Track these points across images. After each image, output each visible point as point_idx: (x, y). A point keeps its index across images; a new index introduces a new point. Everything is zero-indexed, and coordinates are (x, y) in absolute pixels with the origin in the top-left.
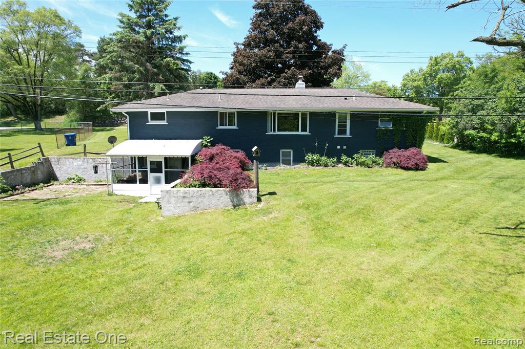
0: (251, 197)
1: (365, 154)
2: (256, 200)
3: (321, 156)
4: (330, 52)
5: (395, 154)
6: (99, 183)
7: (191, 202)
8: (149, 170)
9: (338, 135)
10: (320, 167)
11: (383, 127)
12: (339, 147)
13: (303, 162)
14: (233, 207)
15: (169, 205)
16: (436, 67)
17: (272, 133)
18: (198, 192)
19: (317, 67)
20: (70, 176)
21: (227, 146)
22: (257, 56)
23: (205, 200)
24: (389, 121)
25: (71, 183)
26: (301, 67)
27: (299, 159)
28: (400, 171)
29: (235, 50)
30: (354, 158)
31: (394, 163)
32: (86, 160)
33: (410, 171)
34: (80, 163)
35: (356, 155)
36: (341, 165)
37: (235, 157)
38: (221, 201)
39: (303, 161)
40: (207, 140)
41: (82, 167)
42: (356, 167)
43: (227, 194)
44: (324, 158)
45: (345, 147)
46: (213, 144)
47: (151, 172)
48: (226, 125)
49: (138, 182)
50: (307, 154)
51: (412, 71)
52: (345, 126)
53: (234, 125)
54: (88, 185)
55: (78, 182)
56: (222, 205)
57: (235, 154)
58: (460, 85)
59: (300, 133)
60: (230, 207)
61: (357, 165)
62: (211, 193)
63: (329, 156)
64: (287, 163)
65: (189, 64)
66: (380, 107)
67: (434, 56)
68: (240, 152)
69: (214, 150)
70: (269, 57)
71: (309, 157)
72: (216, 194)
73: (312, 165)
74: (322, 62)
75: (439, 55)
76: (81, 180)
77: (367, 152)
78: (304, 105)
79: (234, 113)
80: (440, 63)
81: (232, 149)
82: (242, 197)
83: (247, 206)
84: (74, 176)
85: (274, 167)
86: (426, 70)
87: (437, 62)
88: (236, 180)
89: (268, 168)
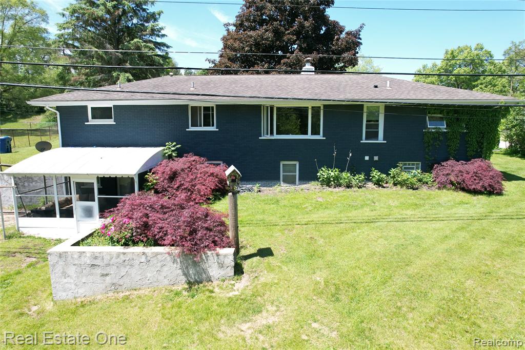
0: (221, 265)
1: (405, 168)
2: (232, 272)
3: (342, 171)
4: (344, 33)
5: (453, 168)
7: (107, 275)
8: (74, 196)
9: (366, 139)
10: (341, 189)
11: (434, 129)
12: (367, 158)
13: (314, 180)
14: (186, 286)
15: (65, 281)
16: (453, 62)
17: (269, 137)
18: (118, 255)
19: (327, 52)
21: (200, 155)
22: (251, 38)
23: (133, 271)
24: (441, 119)
26: (307, 51)
27: (308, 176)
28: (462, 196)
29: (225, 33)
30: (390, 174)
31: (452, 183)
33: (480, 197)
35: (393, 170)
36: (370, 185)
37: (212, 174)
38: (164, 274)
39: (316, 179)
40: (170, 147)
42: (394, 188)
43: (174, 261)
44: (346, 175)
45: (376, 158)
46: (180, 153)
47: (78, 200)
48: (201, 126)
49: (58, 215)
50: (320, 168)
51: (424, 67)
52: (377, 126)
53: (213, 125)
56: (166, 282)
57: (212, 169)
58: (479, 82)
59: (309, 136)
60: (182, 285)
61: (395, 184)
62: (143, 259)
63: (354, 171)
64: (290, 181)
65: (165, 48)
66: (430, 98)
67: (450, 49)
68: (222, 164)
69: (179, 164)
70: (267, 39)
71: (324, 173)
72: (154, 261)
73: (329, 185)
74: (333, 45)
75: (456, 48)
77: (409, 164)
78: (316, 95)
79: (213, 107)
80: (457, 56)
81: (209, 160)
82: (204, 267)
83: (215, 283)
85: (271, 186)
86: (441, 65)
87: (454, 56)
88: (193, 232)
89: (262, 188)
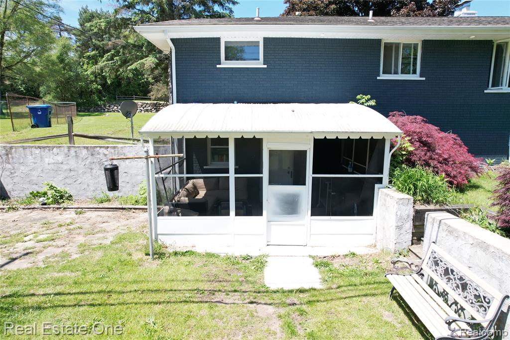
6: (106, 205)
8: (265, 175)
20: (35, 189)
25: (37, 205)
32: (72, 151)
34: (60, 158)
41: (65, 167)
47: (271, 182)
48: (396, 73)
49: (232, 212)
53: (414, 72)
54: (80, 211)
55: (56, 201)
76: (62, 197)
79: (417, 44)
84: (45, 189)
